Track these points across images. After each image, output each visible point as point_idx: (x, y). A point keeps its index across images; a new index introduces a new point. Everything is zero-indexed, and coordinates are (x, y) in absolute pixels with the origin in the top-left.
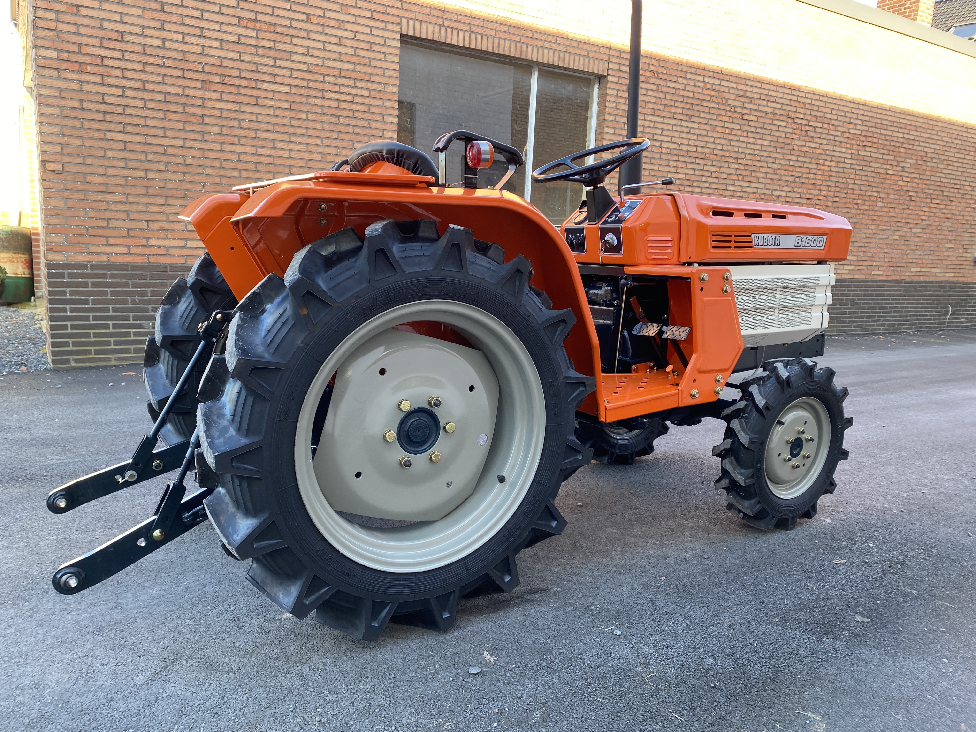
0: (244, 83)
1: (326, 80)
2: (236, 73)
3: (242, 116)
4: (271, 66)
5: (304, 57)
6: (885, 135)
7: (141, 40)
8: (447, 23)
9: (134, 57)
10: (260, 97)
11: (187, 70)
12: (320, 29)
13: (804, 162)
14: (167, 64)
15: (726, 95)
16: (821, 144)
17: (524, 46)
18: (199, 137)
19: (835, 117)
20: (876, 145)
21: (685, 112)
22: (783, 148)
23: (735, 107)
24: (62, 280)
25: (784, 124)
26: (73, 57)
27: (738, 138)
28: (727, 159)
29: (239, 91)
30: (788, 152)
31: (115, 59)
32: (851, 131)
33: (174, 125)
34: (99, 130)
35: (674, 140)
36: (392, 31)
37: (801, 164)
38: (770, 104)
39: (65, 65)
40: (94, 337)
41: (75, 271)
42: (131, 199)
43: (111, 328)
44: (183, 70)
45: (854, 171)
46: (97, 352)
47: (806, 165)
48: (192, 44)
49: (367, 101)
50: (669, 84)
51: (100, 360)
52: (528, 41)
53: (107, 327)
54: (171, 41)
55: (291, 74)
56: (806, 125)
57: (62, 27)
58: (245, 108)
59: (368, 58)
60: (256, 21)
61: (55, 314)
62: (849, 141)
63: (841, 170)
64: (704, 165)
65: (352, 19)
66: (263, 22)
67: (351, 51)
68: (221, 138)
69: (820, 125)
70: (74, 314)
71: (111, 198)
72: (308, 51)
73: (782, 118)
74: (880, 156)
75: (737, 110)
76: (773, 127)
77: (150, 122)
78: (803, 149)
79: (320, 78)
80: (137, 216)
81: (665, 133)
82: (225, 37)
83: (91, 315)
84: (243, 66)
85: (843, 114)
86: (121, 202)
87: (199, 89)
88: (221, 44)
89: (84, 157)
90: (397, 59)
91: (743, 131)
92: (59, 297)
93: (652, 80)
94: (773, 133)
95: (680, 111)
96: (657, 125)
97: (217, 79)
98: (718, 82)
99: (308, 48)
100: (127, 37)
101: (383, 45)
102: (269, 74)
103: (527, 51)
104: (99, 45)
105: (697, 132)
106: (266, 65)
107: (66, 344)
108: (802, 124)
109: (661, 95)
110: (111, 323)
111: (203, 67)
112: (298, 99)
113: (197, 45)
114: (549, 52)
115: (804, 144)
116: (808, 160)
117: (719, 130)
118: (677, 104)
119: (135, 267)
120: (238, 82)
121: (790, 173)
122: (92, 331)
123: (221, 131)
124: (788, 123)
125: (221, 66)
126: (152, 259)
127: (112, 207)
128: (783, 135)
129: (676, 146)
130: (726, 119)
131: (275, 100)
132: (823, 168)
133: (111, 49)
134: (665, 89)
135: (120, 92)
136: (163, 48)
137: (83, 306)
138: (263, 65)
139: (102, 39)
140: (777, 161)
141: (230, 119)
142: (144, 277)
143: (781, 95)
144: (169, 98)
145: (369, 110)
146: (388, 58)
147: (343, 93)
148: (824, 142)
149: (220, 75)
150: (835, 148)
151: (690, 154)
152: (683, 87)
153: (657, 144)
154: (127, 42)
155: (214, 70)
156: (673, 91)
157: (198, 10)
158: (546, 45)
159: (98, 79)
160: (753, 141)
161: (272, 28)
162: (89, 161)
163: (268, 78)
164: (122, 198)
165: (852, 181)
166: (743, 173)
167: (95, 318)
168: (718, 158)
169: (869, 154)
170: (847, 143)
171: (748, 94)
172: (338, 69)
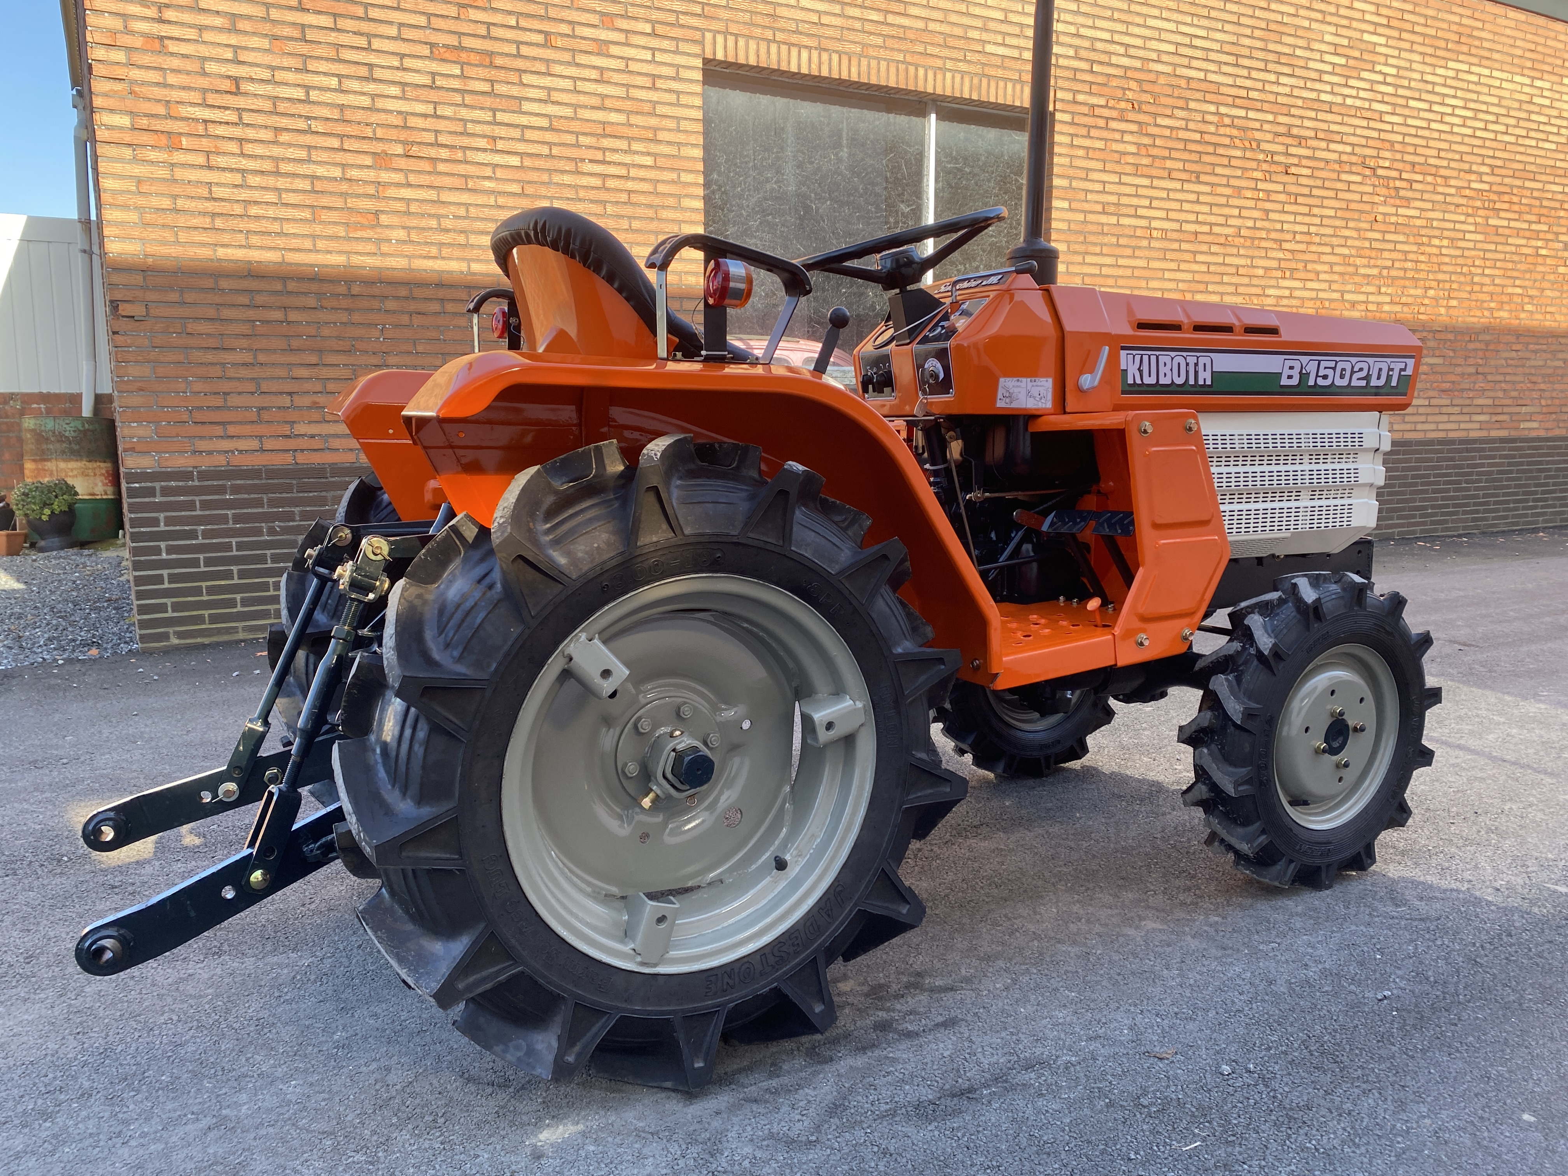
0: (444, 153)
1: (580, 143)
2: (430, 137)
3: (442, 211)
4: (488, 123)
5: (543, 105)
6: (1532, 189)
7: (269, 89)
8: (780, 36)
9: (260, 119)
10: (472, 177)
11: (348, 136)
12: (567, 57)
13: (1396, 242)
14: (313, 129)
15: (1258, 135)
16: (1422, 210)
17: (912, 69)
18: (370, 247)
19: (1445, 163)
20: (1516, 208)
21: (1188, 166)
22: (1359, 220)
23: (1273, 154)
24: (152, 499)
25: (1358, 179)
26: (158, 125)
27: (1279, 207)
28: (1264, 244)
29: (435, 167)
30: (1366, 226)
31: (227, 123)
32: (1474, 185)
33: (330, 230)
34: (203, 245)
35: (1172, 215)
36: (689, 54)
37: (1390, 246)
38: (1333, 146)
39: (145, 138)
40: (208, 594)
41: (173, 483)
42: (262, 358)
43: (236, 576)
44: (341, 137)
45: (1481, 254)
46: (214, 619)
47: (1398, 247)
48: (355, 92)
49: (652, 174)
50: (1160, 121)
51: (219, 631)
52: (916, 59)
53: (228, 575)
54: (320, 89)
55: (523, 135)
56: (1395, 179)
57: (136, 74)
58: (446, 196)
59: (651, 101)
60: (460, 48)
61: (142, 558)
62: (1471, 203)
63: (1458, 252)
64: (1225, 255)
65: (620, 37)
66: (472, 50)
67: (621, 92)
68: (408, 249)
69: (1419, 177)
70: (174, 556)
71: (229, 357)
72: (549, 95)
73: (1354, 169)
74: (1525, 226)
75: (1276, 158)
76: (1339, 185)
77: (289, 228)
78: (1393, 219)
79: (570, 139)
80: (274, 387)
81: (1155, 204)
82: (409, 77)
83: (201, 556)
84: (442, 125)
85: (1457, 157)
86: (245, 364)
87: (368, 167)
88: (404, 91)
89: (182, 291)
90: (698, 102)
91: (1289, 194)
92: (148, 529)
93: (1131, 116)
94: (1341, 195)
95: (1180, 165)
96: (1141, 191)
97: (399, 150)
98: (1242, 113)
99: (549, 90)
100: (246, 87)
101: (673, 79)
102: (484, 136)
103: (916, 76)
104: (199, 101)
105: (1208, 199)
106: (479, 122)
107: (163, 608)
108: (1388, 178)
109: (1146, 141)
110: (235, 569)
111: (374, 131)
112: (534, 176)
113: (363, 94)
114: (953, 77)
115: (1393, 210)
116: (1401, 238)
117: (1249, 194)
118: (1174, 154)
119: (272, 473)
120: (433, 152)
121: (1372, 262)
122: (204, 584)
123: (409, 236)
124: (1365, 176)
125: (405, 127)
126: (301, 458)
127: (231, 373)
128: (1357, 197)
129: (1176, 226)
130: (1258, 175)
131: (497, 179)
132: (1428, 250)
133: (219, 107)
134: (1152, 130)
135: (238, 179)
136: (307, 101)
137: (188, 542)
138: (473, 121)
139: (204, 91)
140: (1350, 242)
141: (423, 215)
142: (288, 488)
143: (1351, 130)
144: (319, 186)
145: (655, 188)
146: (684, 99)
147: (609, 163)
148: (1429, 206)
149: (405, 143)
150: (1447, 216)
151: (1201, 238)
152: (1182, 124)
153: (1144, 223)
154: (246, 94)
155: (393, 134)
156: (1167, 132)
157: (362, 34)
158: (949, 65)
159: (201, 160)
160: (1306, 210)
161: (488, 60)
162: (189, 297)
163: (482, 143)
164: (247, 357)
165: (1479, 271)
166: (1293, 265)
167: (208, 562)
168: (1248, 243)
169: (1505, 223)
170: (1467, 206)
171: (1295, 131)
172: (600, 122)
